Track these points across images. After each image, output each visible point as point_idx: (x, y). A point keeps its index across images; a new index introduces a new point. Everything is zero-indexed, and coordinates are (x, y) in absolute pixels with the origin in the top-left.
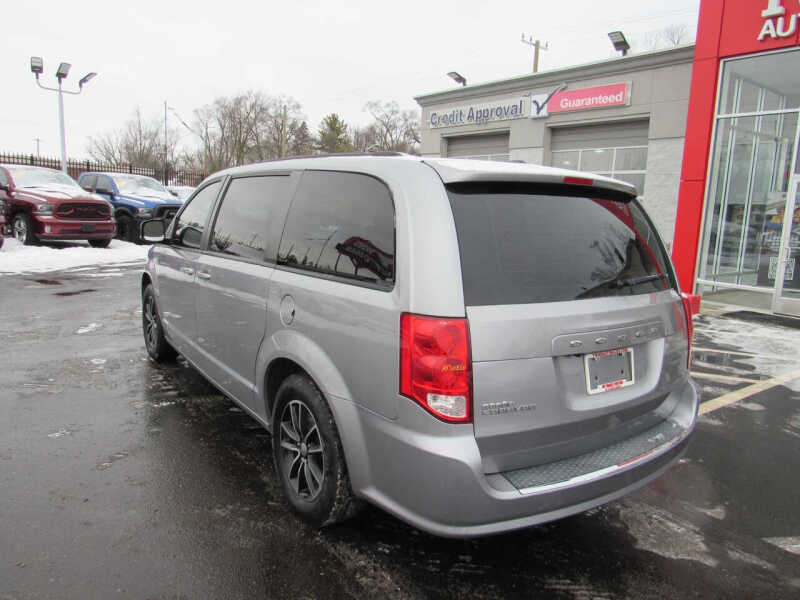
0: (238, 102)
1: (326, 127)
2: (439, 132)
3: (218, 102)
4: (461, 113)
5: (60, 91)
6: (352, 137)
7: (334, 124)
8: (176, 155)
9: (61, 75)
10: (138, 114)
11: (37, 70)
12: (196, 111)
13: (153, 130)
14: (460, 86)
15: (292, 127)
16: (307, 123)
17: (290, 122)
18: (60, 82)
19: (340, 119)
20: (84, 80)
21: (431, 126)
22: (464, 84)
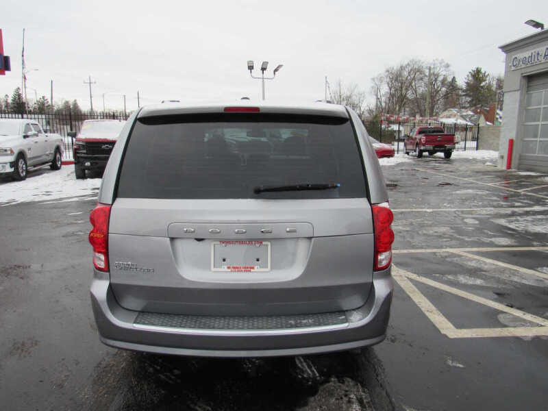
0: (402, 68)
1: (470, 78)
2: (520, 72)
3: (388, 71)
4: (538, 54)
5: (263, 78)
6: (494, 83)
7: (477, 76)
8: (362, 109)
9: (263, 69)
10: (340, 85)
11: (251, 68)
12: (373, 79)
13: (349, 94)
14: (539, 30)
15: (443, 82)
16: (456, 77)
17: (441, 78)
18: (263, 73)
19: (483, 71)
20: (276, 70)
21: (513, 68)
22: (542, 28)
